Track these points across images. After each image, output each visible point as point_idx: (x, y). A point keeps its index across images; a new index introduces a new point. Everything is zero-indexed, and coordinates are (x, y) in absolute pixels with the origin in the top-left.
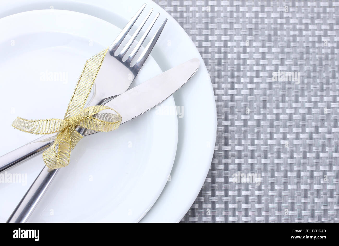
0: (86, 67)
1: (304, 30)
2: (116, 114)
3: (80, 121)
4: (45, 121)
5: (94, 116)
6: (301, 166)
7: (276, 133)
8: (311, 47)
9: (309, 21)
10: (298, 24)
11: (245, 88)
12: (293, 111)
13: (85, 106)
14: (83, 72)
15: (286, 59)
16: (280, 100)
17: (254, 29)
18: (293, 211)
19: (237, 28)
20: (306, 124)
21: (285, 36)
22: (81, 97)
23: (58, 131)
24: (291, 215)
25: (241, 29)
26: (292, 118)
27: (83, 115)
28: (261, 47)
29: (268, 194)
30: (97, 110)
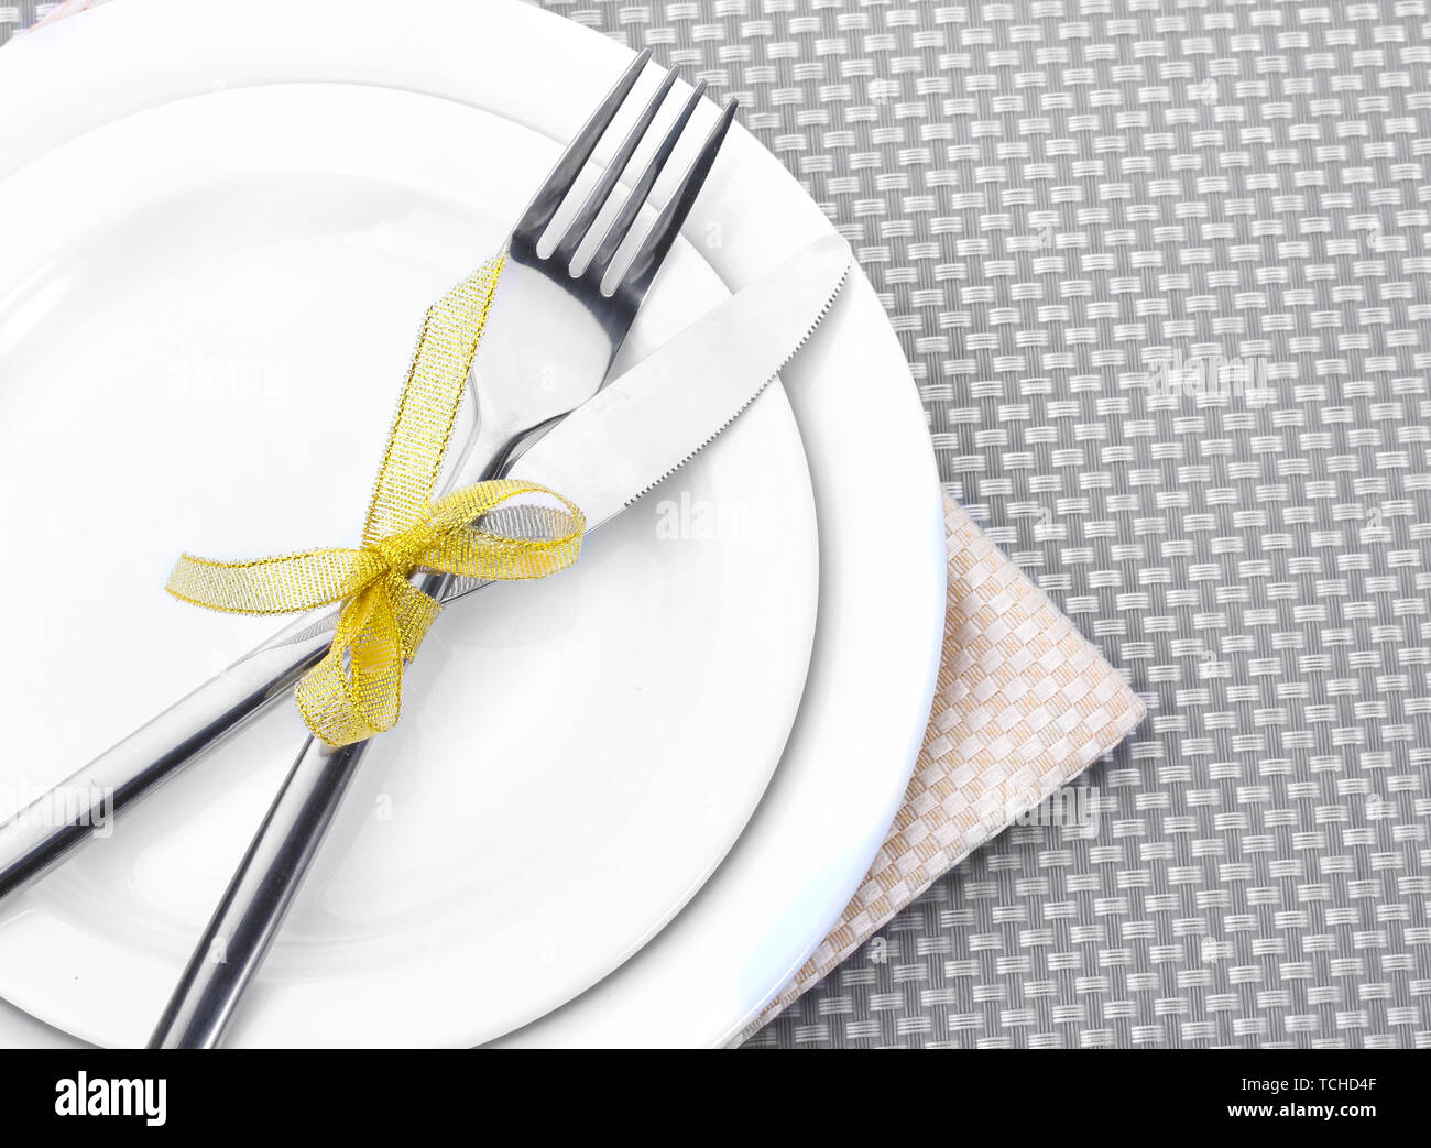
0: (426, 337)
1: (1249, 170)
2: (562, 507)
3: (427, 547)
4: (289, 561)
5: (478, 522)
6: (1280, 709)
7: (1172, 586)
8: (1283, 238)
9: (1266, 134)
10: (1222, 149)
11: (1038, 418)
12: (1233, 496)
13: (439, 488)
14: (417, 356)
15: (1190, 293)
16: (1178, 455)
17: (1055, 182)
18: (1264, 888)
19: (987, 183)
20: (1288, 541)
21: (1179, 199)
22: (419, 456)
23: (345, 595)
24: (1257, 903)
25: (1006, 185)
26: (1231, 522)
27: (434, 522)
28: (1087, 251)
29: (1163, 829)
30: (490, 500)
